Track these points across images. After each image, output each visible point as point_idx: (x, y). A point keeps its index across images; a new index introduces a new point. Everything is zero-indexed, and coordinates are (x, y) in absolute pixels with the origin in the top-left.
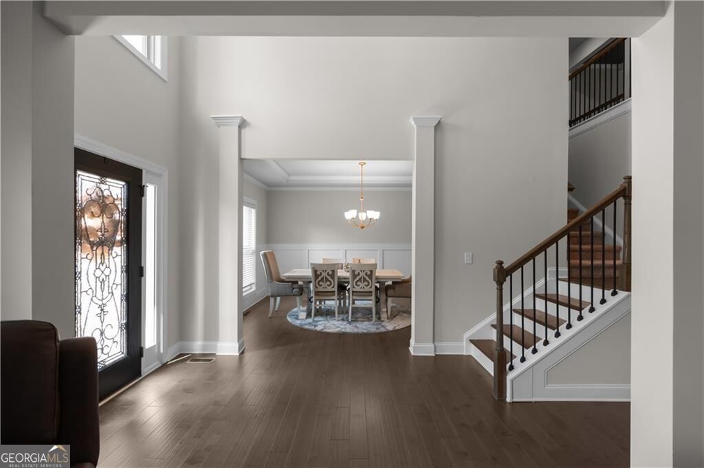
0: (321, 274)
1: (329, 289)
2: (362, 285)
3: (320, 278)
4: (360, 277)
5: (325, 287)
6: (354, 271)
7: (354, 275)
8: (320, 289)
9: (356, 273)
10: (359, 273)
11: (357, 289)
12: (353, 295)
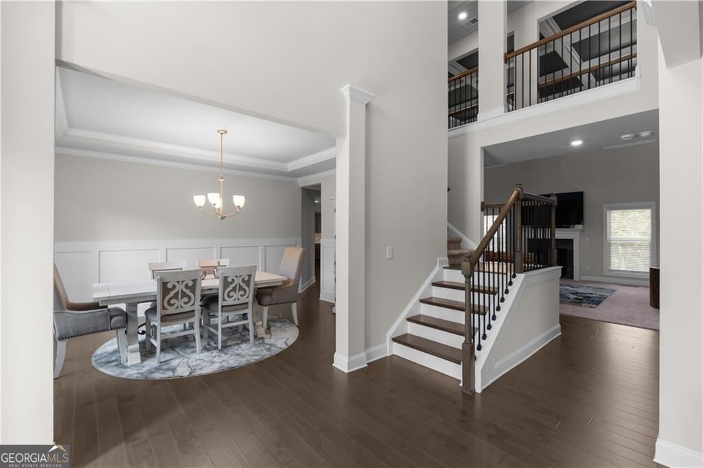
0: (174, 287)
1: (187, 308)
2: (235, 295)
3: (172, 294)
4: (233, 285)
5: (180, 305)
6: (225, 278)
7: (226, 283)
8: (171, 310)
9: (230, 280)
10: (233, 280)
11: (230, 302)
12: (222, 311)
